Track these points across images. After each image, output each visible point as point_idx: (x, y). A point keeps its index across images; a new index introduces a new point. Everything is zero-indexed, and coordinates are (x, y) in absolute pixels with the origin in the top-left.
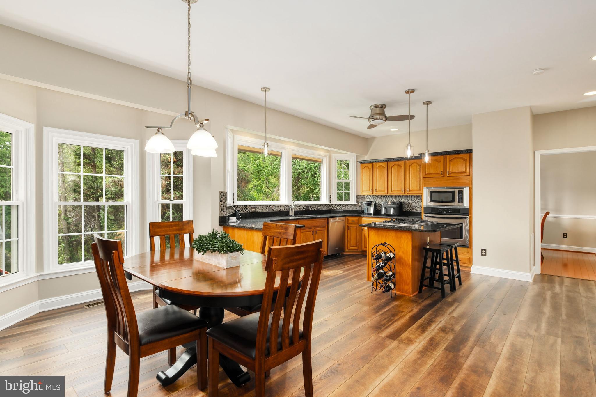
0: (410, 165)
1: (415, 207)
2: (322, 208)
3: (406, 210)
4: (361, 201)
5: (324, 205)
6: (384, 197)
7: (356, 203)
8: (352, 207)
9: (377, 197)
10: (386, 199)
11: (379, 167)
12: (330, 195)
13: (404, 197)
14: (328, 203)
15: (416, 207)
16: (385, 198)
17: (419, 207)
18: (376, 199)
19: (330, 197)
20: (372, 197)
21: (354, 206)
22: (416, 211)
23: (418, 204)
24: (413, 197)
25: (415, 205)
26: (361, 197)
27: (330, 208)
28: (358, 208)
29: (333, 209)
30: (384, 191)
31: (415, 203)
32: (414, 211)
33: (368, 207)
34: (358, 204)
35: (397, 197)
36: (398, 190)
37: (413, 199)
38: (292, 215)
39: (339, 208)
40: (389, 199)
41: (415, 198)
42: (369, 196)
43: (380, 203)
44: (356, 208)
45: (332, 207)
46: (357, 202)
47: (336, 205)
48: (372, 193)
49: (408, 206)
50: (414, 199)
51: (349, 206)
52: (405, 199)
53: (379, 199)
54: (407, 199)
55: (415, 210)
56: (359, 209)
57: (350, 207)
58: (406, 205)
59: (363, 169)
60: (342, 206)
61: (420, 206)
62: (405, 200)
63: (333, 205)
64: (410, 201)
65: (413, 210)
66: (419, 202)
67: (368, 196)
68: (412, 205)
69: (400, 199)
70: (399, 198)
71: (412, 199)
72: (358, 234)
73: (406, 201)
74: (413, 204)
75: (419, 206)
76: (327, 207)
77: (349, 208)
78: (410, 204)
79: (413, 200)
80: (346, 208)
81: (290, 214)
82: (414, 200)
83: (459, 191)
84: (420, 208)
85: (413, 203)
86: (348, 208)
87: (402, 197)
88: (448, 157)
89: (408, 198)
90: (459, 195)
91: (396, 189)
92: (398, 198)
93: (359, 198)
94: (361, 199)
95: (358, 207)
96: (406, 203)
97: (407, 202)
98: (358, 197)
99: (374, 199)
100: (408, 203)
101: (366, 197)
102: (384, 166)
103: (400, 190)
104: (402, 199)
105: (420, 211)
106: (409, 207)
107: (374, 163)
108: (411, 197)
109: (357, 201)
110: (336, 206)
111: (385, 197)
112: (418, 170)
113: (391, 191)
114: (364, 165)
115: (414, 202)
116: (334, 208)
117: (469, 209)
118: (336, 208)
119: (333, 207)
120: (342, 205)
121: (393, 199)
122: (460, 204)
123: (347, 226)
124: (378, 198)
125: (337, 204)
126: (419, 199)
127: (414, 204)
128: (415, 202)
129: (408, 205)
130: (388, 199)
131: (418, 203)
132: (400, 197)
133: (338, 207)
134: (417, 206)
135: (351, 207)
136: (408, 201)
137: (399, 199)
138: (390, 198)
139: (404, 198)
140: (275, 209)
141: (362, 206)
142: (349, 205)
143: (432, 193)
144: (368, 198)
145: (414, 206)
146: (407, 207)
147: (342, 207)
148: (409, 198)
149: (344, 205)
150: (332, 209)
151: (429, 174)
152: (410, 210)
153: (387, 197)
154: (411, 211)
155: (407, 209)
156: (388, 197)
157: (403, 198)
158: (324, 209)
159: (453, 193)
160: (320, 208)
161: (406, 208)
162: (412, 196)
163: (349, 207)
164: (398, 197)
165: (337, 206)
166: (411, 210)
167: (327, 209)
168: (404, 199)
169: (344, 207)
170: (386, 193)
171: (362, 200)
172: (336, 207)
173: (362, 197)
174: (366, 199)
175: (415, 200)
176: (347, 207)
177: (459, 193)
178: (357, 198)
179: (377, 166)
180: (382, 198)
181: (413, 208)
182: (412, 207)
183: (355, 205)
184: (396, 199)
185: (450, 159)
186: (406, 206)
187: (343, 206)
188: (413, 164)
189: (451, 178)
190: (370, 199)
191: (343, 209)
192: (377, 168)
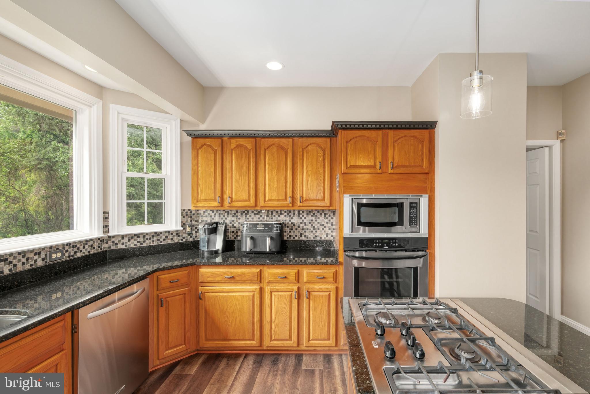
0: (304, 147)
1: (305, 232)
2: (71, 252)
3: (288, 236)
4: (191, 221)
5: (81, 242)
6: (244, 212)
7: (179, 228)
8: (170, 237)
9: (228, 212)
10: (248, 216)
11: (236, 147)
12: (104, 213)
13: (283, 212)
14: (97, 233)
15: (307, 231)
16: (246, 214)
17: (312, 232)
18: (226, 216)
19: (106, 219)
21: (174, 234)
22: (307, 238)
23: (310, 225)
24: (301, 212)
25: (305, 227)
26: (191, 212)
27: (105, 246)
28: (184, 238)
29: (113, 247)
30: (249, 200)
31: (305, 223)
32: (303, 238)
33: (209, 237)
34: (184, 229)
35: (270, 213)
36: (280, 198)
37: (301, 216)
39: (131, 245)
40: (252, 217)
41: (305, 215)
42: (211, 210)
43: (235, 225)
44: (180, 238)
45: (110, 242)
46: (183, 225)
47: (123, 237)
48: (220, 205)
49: (292, 229)
50: (303, 216)
51: (161, 235)
52: (285, 216)
53: (233, 216)
54: (290, 216)
55: (305, 236)
56: (187, 240)
57: (164, 237)
58: (288, 227)
59: (198, 150)
60: (141, 236)
61: (314, 229)
62: (285, 218)
63: (113, 236)
65: (301, 236)
66: (312, 220)
68: (299, 227)
69: (277, 216)
70: (275, 214)
71: (299, 216)
72: (187, 311)
73: (288, 219)
74: (301, 225)
75: (312, 229)
76: (92, 246)
77: (161, 240)
78: (294, 225)
79: (301, 218)
80: (153, 241)
82: (303, 218)
83: (411, 203)
84: (314, 232)
85: (301, 223)
86: (158, 240)
87: (279, 212)
88: (391, 133)
89: (292, 214)
90: (410, 210)
91: (275, 197)
92: (272, 214)
93: (187, 215)
94: (191, 217)
95: (184, 235)
96: (288, 223)
98: (184, 214)
99: (222, 216)
100: (292, 223)
101: (201, 212)
102: (249, 147)
103: (284, 198)
104: (279, 216)
105: (314, 238)
106: (294, 232)
107: (225, 139)
108: (296, 212)
109: (182, 222)
110: (123, 238)
111: (246, 212)
112: (321, 158)
113: (265, 201)
114: (201, 141)
115: (303, 221)
116: (117, 244)
117: (428, 238)
118: (123, 244)
119: (113, 242)
120: (142, 234)
121: (261, 216)
122: (413, 229)
123: (155, 296)
124: (231, 214)
125: (126, 235)
126: (312, 216)
127: (303, 225)
128: (305, 221)
129: (292, 227)
130: (250, 216)
131: (310, 223)
132: (277, 212)
133: (129, 241)
134: (307, 229)
135: (167, 237)
136: (292, 221)
137: (275, 216)
138: (255, 214)
139: (283, 214)
141: (194, 232)
142: (161, 233)
143: (360, 206)
144: (206, 214)
145: (303, 229)
146: (290, 232)
147: (141, 239)
148: (294, 214)
149: (147, 234)
150: (110, 247)
151: (355, 167)
152: (295, 236)
153: (248, 212)
154: (296, 238)
155: (290, 236)
156: (250, 212)
157: (281, 214)
158: (79, 255)
159: (400, 206)
160: (63, 255)
161: (288, 234)
163: (161, 237)
164: (272, 212)
165: (126, 240)
166: (296, 236)
167: (93, 252)
168: (284, 216)
169: (147, 239)
170: (254, 205)
171: (193, 219)
172: (123, 241)
173: (193, 212)
174: (202, 216)
175: (305, 218)
176: (156, 238)
177: (411, 207)
178: (182, 215)
179: (233, 146)
180: (239, 214)
181: (301, 234)
182: (299, 232)
183: (177, 231)
184: (268, 216)
185: (394, 138)
186: (288, 230)
187: (144, 236)
188: (309, 147)
189: (395, 177)
190: (213, 217)
191: (144, 245)
192: (232, 150)
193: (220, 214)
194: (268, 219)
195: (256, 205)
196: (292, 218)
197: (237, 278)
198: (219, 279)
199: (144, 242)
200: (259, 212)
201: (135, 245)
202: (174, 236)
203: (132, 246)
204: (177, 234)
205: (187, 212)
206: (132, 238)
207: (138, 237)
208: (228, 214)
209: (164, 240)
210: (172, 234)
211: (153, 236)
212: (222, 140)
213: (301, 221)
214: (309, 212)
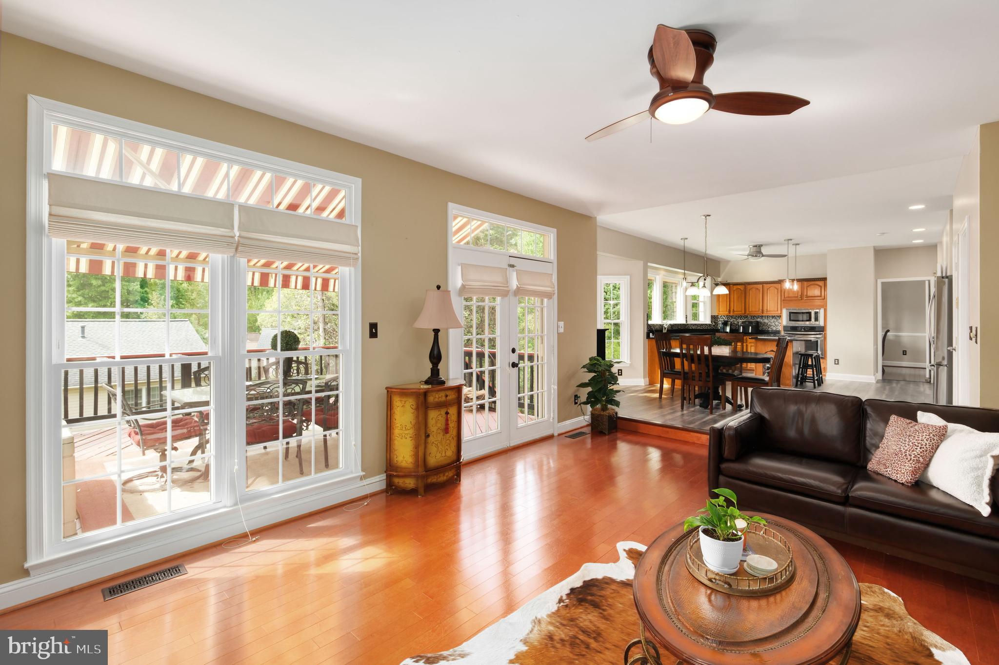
0: (768, 288)
4: (715, 321)
6: (740, 317)
7: (710, 323)
8: (706, 326)
9: (734, 317)
10: (742, 319)
12: (686, 316)
13: (758, 317)
17: (774, 326)
18: (733, 319)
19: (686, 318)
20: (729, 317)
25: (771, 324)
26: (715, 317)
30: (742, 313)
33: (724, 327)
34: (712, 323)
36: (756, 310)
41: (771, 318)
42: (724, 316)
43: (737, 323)
45: (688, 326)
47: (691, 324)
48: (728, 313)
55: (771, 328)
56: (712, 327)
57: (704, 326)
60: (697, 325)
63: (689, 324)
64: (766, 321)
68: (767, 324)
69: (754, 319)
71: (767, 319)
73: (761, 320)
78: (765, 323)
80: (699, 327)
82: (770, 320)
83: (815, 312)
84: (779, 327)
87: (756, 317)
88: (805, 283)
89: (764, 318)
91: (754, 310)
93: (712, 318)
94: (715, 319)
96: (762, 322)
99: (731, 319)
101: (719, 317)
102: (742, 289)
103: (758, 310)
104: (756, 319)
105: (778, 330)
107: (731, 286)
109: (710, 321)
112: (776, 293)
113: (749, 312)
116: (690, 327)
117: (824, 327)
118: (692, 327)
121: (748, 319)
122: (817, 323)
126: (778, 319)
131: (773, 322)
136: (764, 321)
138: (745, 317)
141: (716, 325)
142: (703, 324)
144: (722, 317)
146: (763, 326)
149: (699, 324)
150: (688, 328)
151: (789, 297)
154: (766, 330)
155: (763, 328)
159: (810, 313)
162: (767, 316)
164: (752, 317)
168: (758, 319)
174: (720, 319)
177: (815, 314)
179: (735, 289)
180: (737, 318)
182: (767, 326)
184: (751, 319)
185: (807, 285)
188: (770, 288)
190: (725, 319)
195: (745, 313)
200: (747, 317)
204: (709, 325)
207: (695, 325)
214: (773, 317)
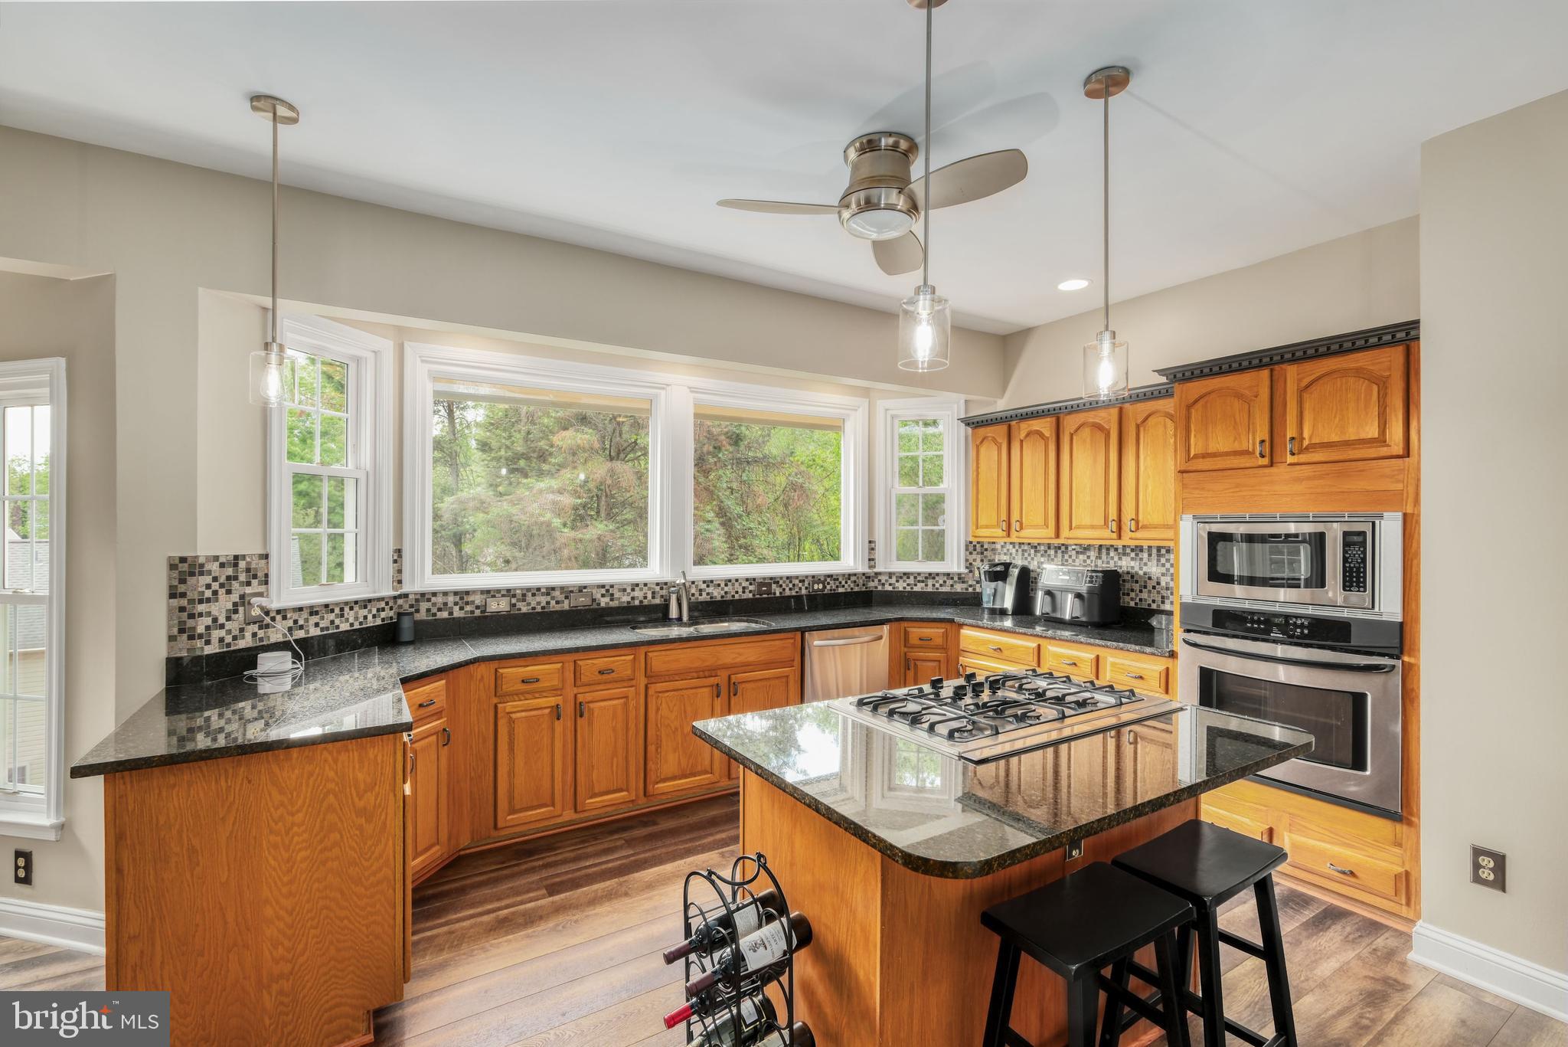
0: (1139, 422)
2: (833, 585)
3: (1138, 601)
4: (982, 561)
5: (844, 575)
6: (1060, 548)
7: (963, 570)
8: (950, 582)
9: (1036, 547)
10: (1066, 557)
11: (1028, 435)
12: (870, 542)
13: (1128, 550)
14: (861, 568)
16: (1063, 552)
18: (1032, 556)
19: (872, 550)
20: (1020, 547)
21: (956, 579)
24: (1163, 551)
26: (982, 546)
27: (871, 584)
28: (971, 586)
29: (880, 588)
30: (1046, 525)
33: (997, 586)
34: (971, 571)
35: (1104, 551)
36: (1096, 523)
38: (680, 619)
39: (901, 586)
40: (1074, 557)
42: (1011, 543)
44: (965, 586)
45: (876, 580)
46: (970, 567)
47: (891, 575)
48: (1005, 534)
49: (1145, 587)
50: (1168, 560)
51: (938, 578)
52: (1132, 559)
53: (1042, 556)
54: (1141, 559)
56: (974, 589)
57: (941, 582)
58: (1137, 582)
59: (978, 447)
60: (912, 578)
62: (1132, 563)
63: (880, 574)
65: (1163, 602)
67: (1005, 543)
68: (1158, 583)
69: (1116, 558)
70: (1112, 554)
71: (1159, 560)
73: (1137, 566)
76: (855, 582)
77: (937, 585)
78: (1150, 578)
79: (1163, 565)
80: (927, 585)
81: (674, 613)
82: (1168, 565)
83: (1346, 534)
85: (1163, 575)
86: (934, 585)
87: (1120, 551)
88: (1291, 371)
90: (1345, 552)
91: (1087, 521)
92: (1108, 554)
93: (974, 550)
94: (982, 553)
95: (970, 583)
96: (1137, 573)
97: (1141, 568)
98: (971, 548)
99: (1026, 555)
100: (1145, 574)
101: (998, 546)
102: (1047, 434)
103: (1102, 523)
104: (1120, 559)
106: (1150, 592)
107: (1013, 423)
108: (1154, 551)
109: (967, 560)
110: (890, 578)
111: (1063, 548)
112: (1171, 439)
113: (1071, 529)
114: (982, 431)
116: (883, 584)
117: (1401, 624)
118: (890, 585)
119: (880, 581)
120: (912, 574)
121: (1089, 557)
122: (1354, 596)
123: (902, 654)
124: (1039, 551)
125: (894, 574)
129: (1145, 582)
132: (1116, 550)
133: (897, 581)
135: (945, 582)
136: (1145, 569)
137: (1112, 558)
138: (1077, 553)
139: (1128, 555)
140: (607, 599)
142: (938, 574)
143: (1214, 540)
144: (1005, 550)
146: (1141, 591)
147: (911, 580)
148: (1150, 555)
149: (919, 574)
150: (876, 587)
151: (1205, 456)
152: (1151, 602)
153: (1067, 548)
155: (1141, 600)
157: (1124, 554)
158: (841, 590)
159: (1316, 541)
160: (825, 587)
161: (1137, 595)
162: (1159, 549)
163: (937, 582)
164: (1108, 549)
165: (893, 580)
166: (1154, 601)
167: (856, 589)
168: (1129, 559)
169: (919, 581)
171: (986, 557)
172: (891, 581)
173: (986, 546)
174: (999, 554)
176: (930, 582)
177: (1347, 544)
178: (967, 549)
179: (1023, 435)
180: (1052, 552)
181: (1163, 597)
182: (1158, 592)
183: (959, 574)
184: (1100, 558)
185: (1300, 380)
186: (1137, 587)
187: (916, 578)
188: (1150, 419)
189: (1307, 471)
190: (1014, 555)
191: (916, 589)
192: (1022, 441)
193: (1023, 551)
194: (1099, 562)
195: (1058, 536)
196: (1146, 564)
197: (1006, 653)
198: (982, 649)
199: (916, 585)
200: (1085, 549)
201: (905, 588)
202: (955, 582)
203: (901, 589)
204: (959, 578)
205: (975, 546)
206: (901, 578)
207: (908, 578)
208: (1035, 551)
209: (941, 585)
210: (952, 578)
211: (926, 578)
212: (1009, 426)
213: (1163, 570)
